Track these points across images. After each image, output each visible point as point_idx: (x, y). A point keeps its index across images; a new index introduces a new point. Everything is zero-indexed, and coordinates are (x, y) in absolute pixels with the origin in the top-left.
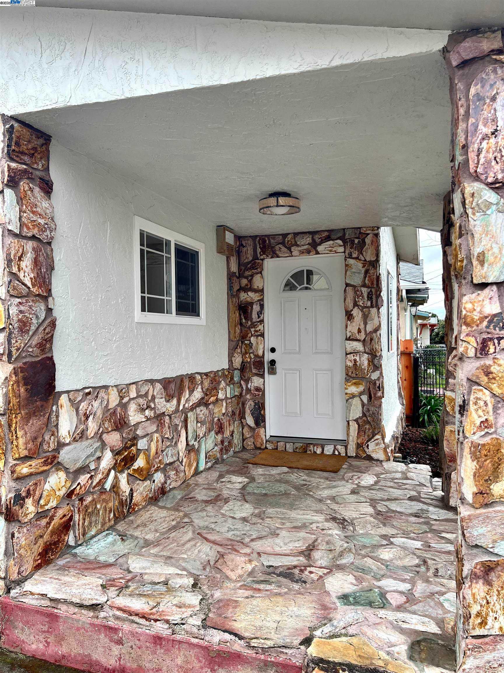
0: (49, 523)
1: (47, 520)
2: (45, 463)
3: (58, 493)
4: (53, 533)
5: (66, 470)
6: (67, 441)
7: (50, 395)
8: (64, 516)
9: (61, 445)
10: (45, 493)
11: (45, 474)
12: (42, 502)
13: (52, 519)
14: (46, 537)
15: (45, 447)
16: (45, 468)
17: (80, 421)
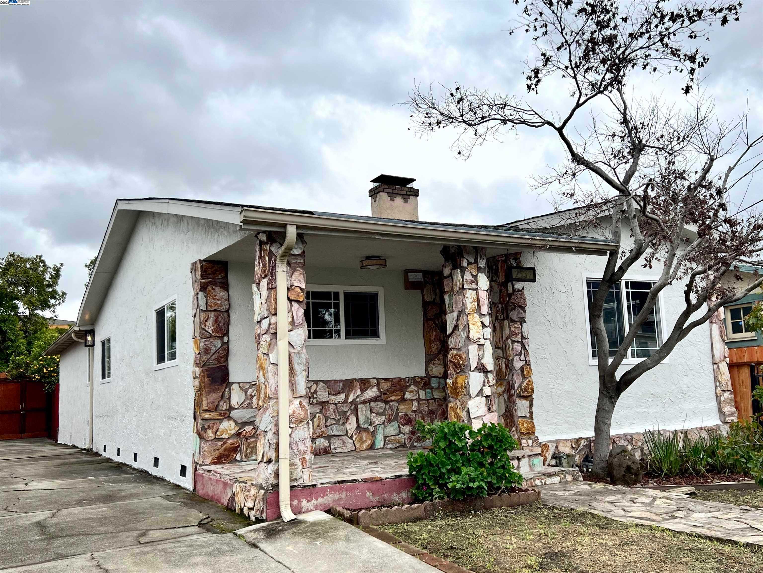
0: (223, 445)
1: (222, 443)
2: (220, 415)
3: (229, 432)
4: (225, 450)
5: (235, 422)
6: (236, 407)
7: (224, 383)
8: (233, 444)
9: (231, 409)
10: (220, 430)
11: (221, 421)
12: (218, 433)
13: (225, 443)
14: (221, 451)
15: (221, 408)
16: (220, 418)
17: (247, 398)
